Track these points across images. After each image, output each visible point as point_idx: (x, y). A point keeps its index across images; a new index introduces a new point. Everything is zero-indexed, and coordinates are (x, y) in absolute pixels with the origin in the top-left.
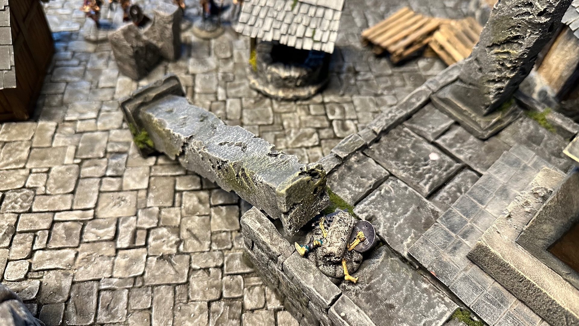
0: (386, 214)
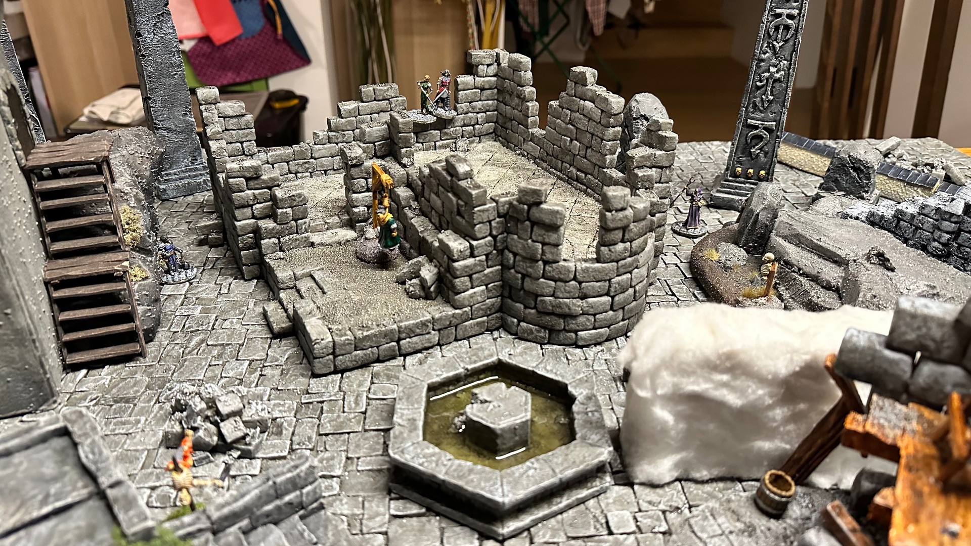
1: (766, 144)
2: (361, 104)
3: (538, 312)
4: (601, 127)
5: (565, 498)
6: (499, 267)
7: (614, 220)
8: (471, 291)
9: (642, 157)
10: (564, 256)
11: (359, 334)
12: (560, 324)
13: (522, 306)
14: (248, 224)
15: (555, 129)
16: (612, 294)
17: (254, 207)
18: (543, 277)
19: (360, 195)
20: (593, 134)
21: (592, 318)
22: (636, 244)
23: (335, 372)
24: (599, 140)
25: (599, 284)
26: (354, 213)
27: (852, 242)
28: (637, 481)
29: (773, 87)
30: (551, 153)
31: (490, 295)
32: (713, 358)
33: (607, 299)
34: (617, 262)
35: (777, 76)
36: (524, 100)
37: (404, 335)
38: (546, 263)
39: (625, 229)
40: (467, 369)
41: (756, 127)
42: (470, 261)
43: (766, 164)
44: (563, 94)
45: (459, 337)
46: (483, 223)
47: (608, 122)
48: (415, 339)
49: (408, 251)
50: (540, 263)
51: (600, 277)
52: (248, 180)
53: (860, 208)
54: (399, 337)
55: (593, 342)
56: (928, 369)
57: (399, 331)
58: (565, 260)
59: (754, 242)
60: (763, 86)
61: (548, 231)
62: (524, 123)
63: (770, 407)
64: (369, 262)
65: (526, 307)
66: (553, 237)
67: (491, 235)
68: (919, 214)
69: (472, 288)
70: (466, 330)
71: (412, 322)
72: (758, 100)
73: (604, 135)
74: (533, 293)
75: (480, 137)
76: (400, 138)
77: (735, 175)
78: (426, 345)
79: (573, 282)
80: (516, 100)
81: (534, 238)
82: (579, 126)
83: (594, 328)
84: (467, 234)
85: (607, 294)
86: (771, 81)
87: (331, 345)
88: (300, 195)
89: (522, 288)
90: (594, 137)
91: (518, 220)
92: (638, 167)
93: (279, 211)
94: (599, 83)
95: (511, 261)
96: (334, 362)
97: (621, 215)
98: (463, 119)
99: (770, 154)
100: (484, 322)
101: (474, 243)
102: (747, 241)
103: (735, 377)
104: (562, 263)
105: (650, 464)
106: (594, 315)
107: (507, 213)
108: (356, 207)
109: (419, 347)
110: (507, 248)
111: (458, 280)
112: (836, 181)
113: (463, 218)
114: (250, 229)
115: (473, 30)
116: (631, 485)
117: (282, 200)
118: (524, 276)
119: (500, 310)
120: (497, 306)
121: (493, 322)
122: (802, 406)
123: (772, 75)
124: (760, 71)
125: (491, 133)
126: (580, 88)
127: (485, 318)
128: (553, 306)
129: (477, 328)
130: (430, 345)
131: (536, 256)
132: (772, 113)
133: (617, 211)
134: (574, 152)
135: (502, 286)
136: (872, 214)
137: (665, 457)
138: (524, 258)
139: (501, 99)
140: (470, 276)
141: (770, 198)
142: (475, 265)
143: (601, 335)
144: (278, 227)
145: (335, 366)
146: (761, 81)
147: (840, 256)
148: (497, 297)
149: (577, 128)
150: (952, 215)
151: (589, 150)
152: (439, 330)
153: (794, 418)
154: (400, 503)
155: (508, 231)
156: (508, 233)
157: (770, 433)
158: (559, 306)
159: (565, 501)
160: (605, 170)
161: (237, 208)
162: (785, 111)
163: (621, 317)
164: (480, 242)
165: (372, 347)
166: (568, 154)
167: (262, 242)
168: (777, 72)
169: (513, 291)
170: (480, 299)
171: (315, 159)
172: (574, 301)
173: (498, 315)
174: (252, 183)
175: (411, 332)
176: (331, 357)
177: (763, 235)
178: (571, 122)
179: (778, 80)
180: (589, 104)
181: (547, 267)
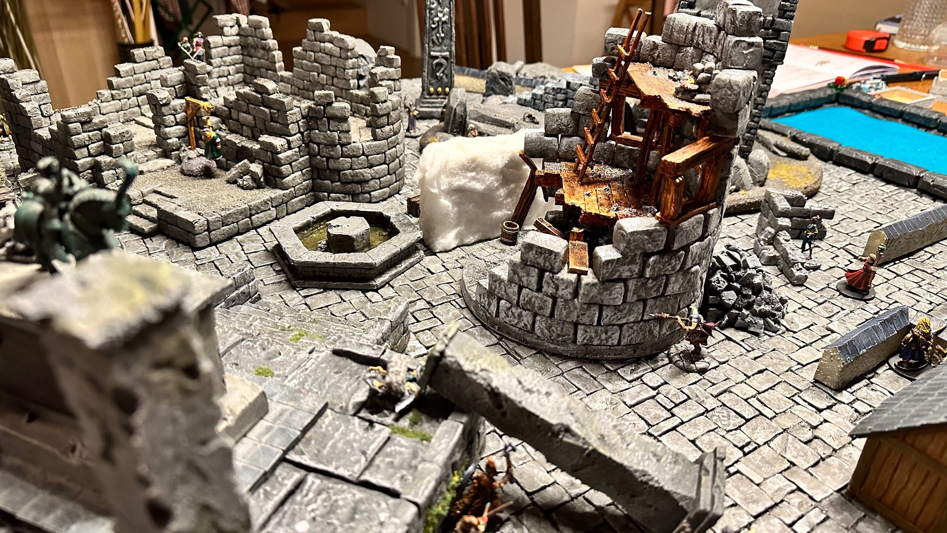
0: (355, 435)
1: (445, 69)
2: (135, 65)
3: (342, 183)
4: (342, 61)
5: (403, 264)
6: (308, 157)
7: (381, 109)
8: (292, 176)
9: (382, 73)
10: (353, 140)
11: (223, 213)
12: (358, 188)
13: (329, 182)
14: (87, 162)
15: (302, 68)
16: (387, 162)
17: (89, 147)
18: (342, 157)
19: (172, 128)
20: (336, 67)
21: (377, 181)
22: (396, 126)
23: (210, 245)
24: (342, 70)
25: (379, 156)
26: (168, 144)
27: (513, 114)
28: (437, 251)
29: (442, 28)
30: (302, 87)
31: (305, 178)
32: (466, 162)
33: (385, 166)
34: (387, 139)
35: (444, 19)
36: (268, 50)
37: (253, 212)
38: (342, 145)
39: (388, 115)
40: (313, 218)
41: (437, 57)
42: (289, 153)
43: (448, 82)
44: (305, 41)
45: (289, 212)
46: (293, 123)
47: (347, 55)
48: (261, 215)
49: (225, 164)
50: (338, 146)
51: (378, 150)
52: (83, 123)
53: (512, 99)
54: (250, 214)
55: (381, 199)
56: (565, 141)
57: (250, 209)
58: (354, 142)
59: (457, 128)
60: (435, 28)
61: (340, 122)
62: (272, 68)
63: (497, 188)
64: (196, 176)
65: (332, 182)
66: (344, 126)
67: (299, 132)
68: (545, 93)
69: (293, 173)
70: (293, 206)
71: (257, 201)
72: (434, 38)
73: (345, 65)
74: (336, 170)
75: (233, 85)
76: (198, 79)
77: (430, 94)
78: (269, 219)
79: (363, 157)
80: (262, 52)
81: (331, 129)
82: (323, 62)
83: (381, 188)
84: (283, 133)
85: (385, 163)
86: (440, 23)
87: (206, 223)
88: (127, 132)
89: (328, 168)
90: (338, 69)
91: (317, 118)
92: (381, 80)
93: (114, 146)
94: (331, 29)
95: (317, 150)
96: (209, 236)
97: (385, 105)
98: (218, 72)
99: (449, 76)
100: (304, 199)
101: (290, 138)
102: (452, 128)
103: (478, 173)
104: (352, 144)
105: (442, 238)
106: (379, 179)
107: (308, 115)
108: (170, 138)
109: (265, 221)
110: (311, 141)
111: (282, 167)
112: (493, 89)
113: (277, 122)
114: (88, 166)
115: (122, 20)
116: (435, 254)
117: (115, 137)
118: (328, 159)
119: (312, 190)
120: (310, 185)
121: (309, 199)
122: (512, 186)
123: (440, 19)
124: (432, 17)
125: (241, 82)
126: (318, 35)
127: (304, 196)
128: (352, 176)
129: (300, 204)
130: (271, 219)
131: (335, 142)
132: (445, 46)
133: (383, 102)
134: (322, 82)
135: (311, 171)
136: (520, 99)
137: (450, 232)
138: (326, 145)
139: (246, 53)
140: (290, 164)
141: (460, 97)
142: (293, 155)
143: (385, 193)
144: (114, 160)
145: (210, 239)
146: (434, 24)
147: (508, 123)
148: (309, 179)
149: (321, 64)
150: (561, 89)
151: (335, 79)
152: (276, 207)
153: (510, 194)
154: (305, 290)
155: (310, 129)
156: (310, 130)
157: (499, 206)
158: (356, 175)
159: (404, 265)
160: (351, 91)
161: (76, 149)
162: (453, 43)
163: (394, 180)
164: (293, 137)
165: (233, 223)
166: (317, 86)
167: (103, 174)
168: (444, 16)
169: (320, 173)
170: (299, 181)
171: (104, 115)
172: (365, 170)
173: (311, 193)
174: (86, 127)
175: (258, 210)
176: (207, 233)
177: (461, 122)
178: (315, 61)
179: (444, 22)
180: (329, 45)
181: (344, 149)
